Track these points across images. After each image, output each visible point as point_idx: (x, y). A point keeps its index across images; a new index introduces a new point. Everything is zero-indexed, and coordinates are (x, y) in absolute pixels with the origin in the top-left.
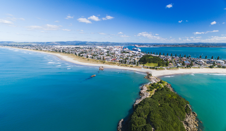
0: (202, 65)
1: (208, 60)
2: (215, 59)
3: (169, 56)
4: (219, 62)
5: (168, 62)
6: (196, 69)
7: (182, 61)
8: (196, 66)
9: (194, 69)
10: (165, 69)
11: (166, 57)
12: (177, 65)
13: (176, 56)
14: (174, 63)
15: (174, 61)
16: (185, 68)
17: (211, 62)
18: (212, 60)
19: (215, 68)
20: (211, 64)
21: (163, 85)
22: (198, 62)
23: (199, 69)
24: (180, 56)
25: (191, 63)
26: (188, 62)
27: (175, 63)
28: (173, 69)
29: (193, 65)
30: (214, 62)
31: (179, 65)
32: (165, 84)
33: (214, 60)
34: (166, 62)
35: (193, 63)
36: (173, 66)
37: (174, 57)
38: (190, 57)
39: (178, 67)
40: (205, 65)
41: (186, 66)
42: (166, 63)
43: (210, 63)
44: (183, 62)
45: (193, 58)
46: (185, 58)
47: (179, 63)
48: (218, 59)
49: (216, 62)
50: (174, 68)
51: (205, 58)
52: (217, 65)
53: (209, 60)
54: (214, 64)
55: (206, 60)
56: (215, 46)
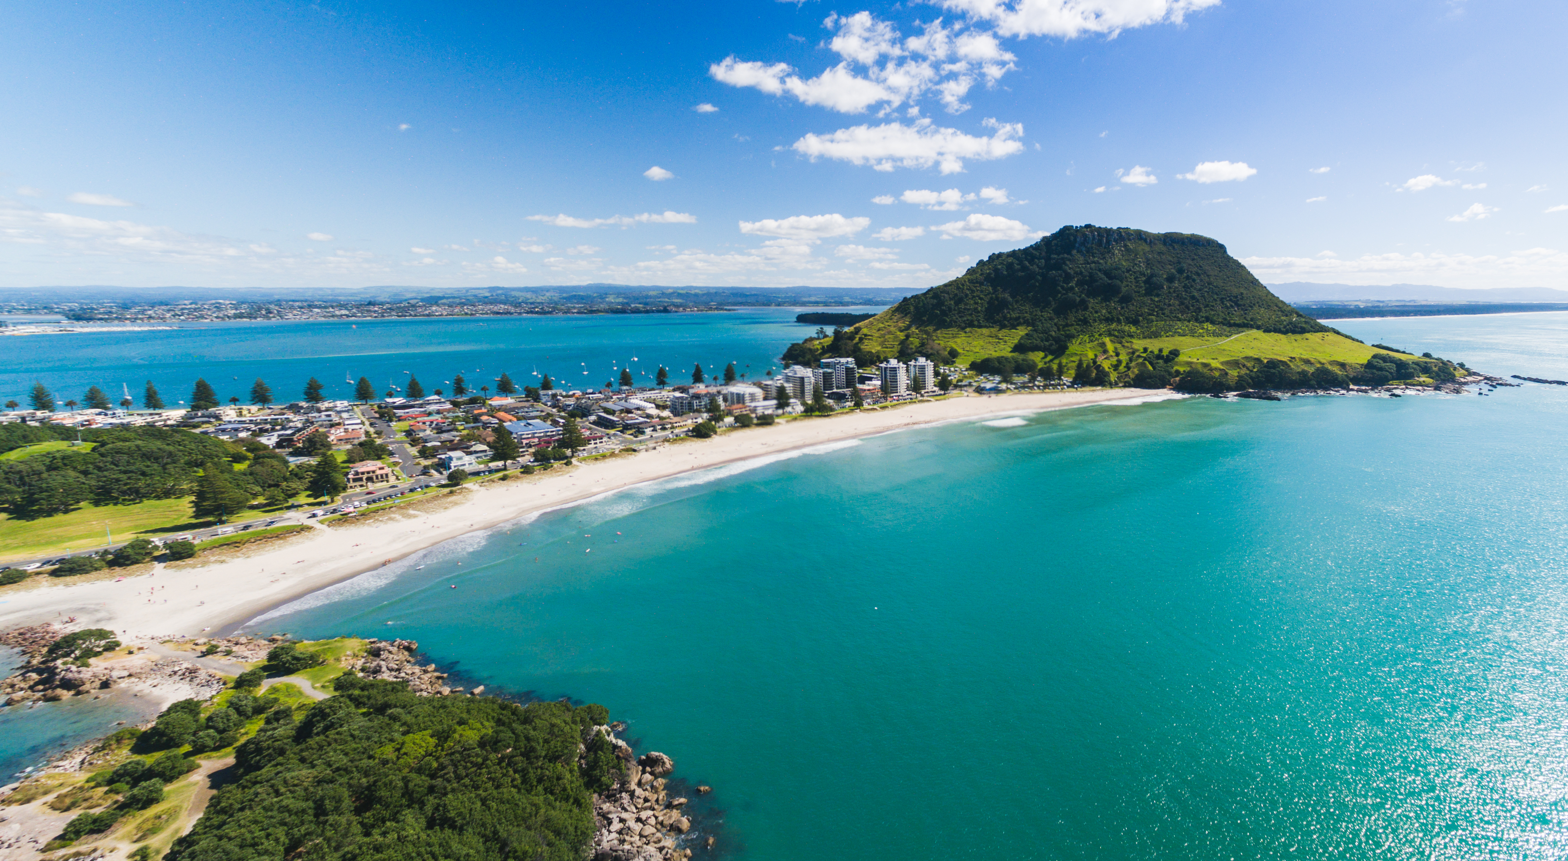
0: (648, 431)
1: (678, 394)
2: (715, 379)
3: (341, 404)
4: (740, 398)
5: (340, 458)
6: (610, 463)
7: (485, 425)
8: (612, 442)
9: (601, 465)
10: (302, 529)
11: (297, 421)
12: (443, 465)
13: (414, 391)
14: (405, 456)
15: (401, 436)
16: (527, 470)
17: (695, 402)
18: (701, 388)
19: (725, 432)
20: (699, 411)
21: (315, 678)
22: (613, 413)
23: (632, 458)
24: (459, 389)
25: (569, 429)
26: (541, 428)
27: (414, 451)
28: (410, 505)
29: (587, 441)
30: (712, 398)
31: (460, 460)
32: (345, 665)
33: (713, 390)
34: (313, 461)
35: (584, 426)
36: (406, 483)
37: (399, 401)
38: (546, 385)
39: (456, 479)
40: (664, 429)
41: (526, 459)
42: (309, 477)
43: (691, 409)
44: (501, 432)
45: (571, 396)
46: (509, 401)
47: (463, 446)
48: (729, 377)
49: (720, 400)
50: (418, 496)
51: (654, 384)
52: (729, 413)
53: (683, 390)
54: (717, 416)
55: (665, 393)
56: (696, 304)
